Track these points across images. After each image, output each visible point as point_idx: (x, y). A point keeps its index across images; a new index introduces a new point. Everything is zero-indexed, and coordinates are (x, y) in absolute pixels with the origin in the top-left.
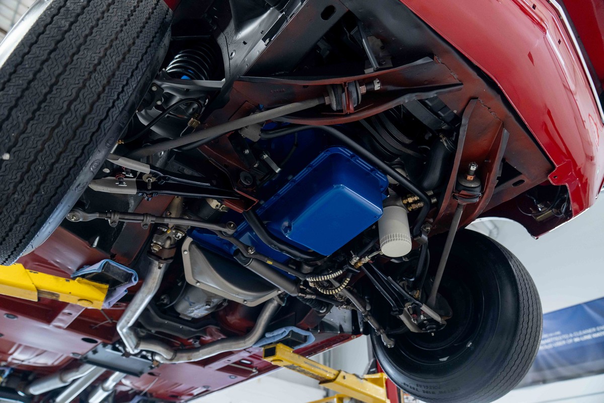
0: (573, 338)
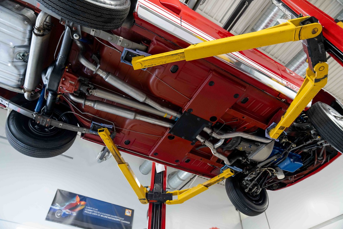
0: (101, 214)
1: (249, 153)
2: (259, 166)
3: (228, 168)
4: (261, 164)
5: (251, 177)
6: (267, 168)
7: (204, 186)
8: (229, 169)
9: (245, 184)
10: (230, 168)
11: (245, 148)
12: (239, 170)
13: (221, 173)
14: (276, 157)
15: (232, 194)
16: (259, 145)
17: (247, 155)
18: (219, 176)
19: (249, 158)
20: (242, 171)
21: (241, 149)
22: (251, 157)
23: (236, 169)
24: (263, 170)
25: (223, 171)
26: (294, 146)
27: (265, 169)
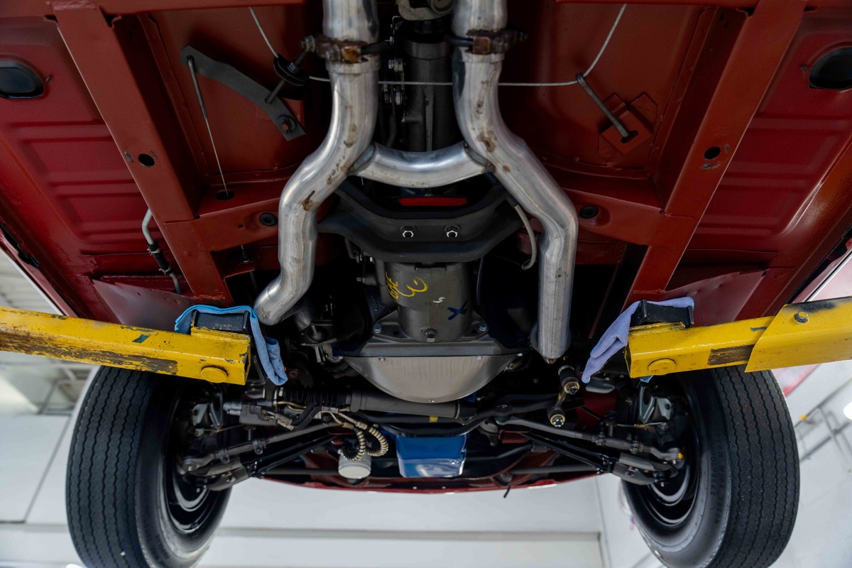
1: (398, 331)
2: (358, 402)
3: (249, 331)
4: (372, 404)
5: (259, 418)
6: (364, 427)
8: (243, 343)
9: (198, 419)
10: (253, 342)
11: (431, 304)
12: (276, 374)
13: (176, 329)
14: (455, 416)
15: (108, 448)
16: (474, 332)
17: (377, 331)
18: (147, 337)
19: (366, 351)
20: (283, 382)
21: (410, 292)
22: (384, 351)
23: (271, 360)
24: (346, 425)
25: (194, 329)
26: (557, 420)
27: (359, 424)
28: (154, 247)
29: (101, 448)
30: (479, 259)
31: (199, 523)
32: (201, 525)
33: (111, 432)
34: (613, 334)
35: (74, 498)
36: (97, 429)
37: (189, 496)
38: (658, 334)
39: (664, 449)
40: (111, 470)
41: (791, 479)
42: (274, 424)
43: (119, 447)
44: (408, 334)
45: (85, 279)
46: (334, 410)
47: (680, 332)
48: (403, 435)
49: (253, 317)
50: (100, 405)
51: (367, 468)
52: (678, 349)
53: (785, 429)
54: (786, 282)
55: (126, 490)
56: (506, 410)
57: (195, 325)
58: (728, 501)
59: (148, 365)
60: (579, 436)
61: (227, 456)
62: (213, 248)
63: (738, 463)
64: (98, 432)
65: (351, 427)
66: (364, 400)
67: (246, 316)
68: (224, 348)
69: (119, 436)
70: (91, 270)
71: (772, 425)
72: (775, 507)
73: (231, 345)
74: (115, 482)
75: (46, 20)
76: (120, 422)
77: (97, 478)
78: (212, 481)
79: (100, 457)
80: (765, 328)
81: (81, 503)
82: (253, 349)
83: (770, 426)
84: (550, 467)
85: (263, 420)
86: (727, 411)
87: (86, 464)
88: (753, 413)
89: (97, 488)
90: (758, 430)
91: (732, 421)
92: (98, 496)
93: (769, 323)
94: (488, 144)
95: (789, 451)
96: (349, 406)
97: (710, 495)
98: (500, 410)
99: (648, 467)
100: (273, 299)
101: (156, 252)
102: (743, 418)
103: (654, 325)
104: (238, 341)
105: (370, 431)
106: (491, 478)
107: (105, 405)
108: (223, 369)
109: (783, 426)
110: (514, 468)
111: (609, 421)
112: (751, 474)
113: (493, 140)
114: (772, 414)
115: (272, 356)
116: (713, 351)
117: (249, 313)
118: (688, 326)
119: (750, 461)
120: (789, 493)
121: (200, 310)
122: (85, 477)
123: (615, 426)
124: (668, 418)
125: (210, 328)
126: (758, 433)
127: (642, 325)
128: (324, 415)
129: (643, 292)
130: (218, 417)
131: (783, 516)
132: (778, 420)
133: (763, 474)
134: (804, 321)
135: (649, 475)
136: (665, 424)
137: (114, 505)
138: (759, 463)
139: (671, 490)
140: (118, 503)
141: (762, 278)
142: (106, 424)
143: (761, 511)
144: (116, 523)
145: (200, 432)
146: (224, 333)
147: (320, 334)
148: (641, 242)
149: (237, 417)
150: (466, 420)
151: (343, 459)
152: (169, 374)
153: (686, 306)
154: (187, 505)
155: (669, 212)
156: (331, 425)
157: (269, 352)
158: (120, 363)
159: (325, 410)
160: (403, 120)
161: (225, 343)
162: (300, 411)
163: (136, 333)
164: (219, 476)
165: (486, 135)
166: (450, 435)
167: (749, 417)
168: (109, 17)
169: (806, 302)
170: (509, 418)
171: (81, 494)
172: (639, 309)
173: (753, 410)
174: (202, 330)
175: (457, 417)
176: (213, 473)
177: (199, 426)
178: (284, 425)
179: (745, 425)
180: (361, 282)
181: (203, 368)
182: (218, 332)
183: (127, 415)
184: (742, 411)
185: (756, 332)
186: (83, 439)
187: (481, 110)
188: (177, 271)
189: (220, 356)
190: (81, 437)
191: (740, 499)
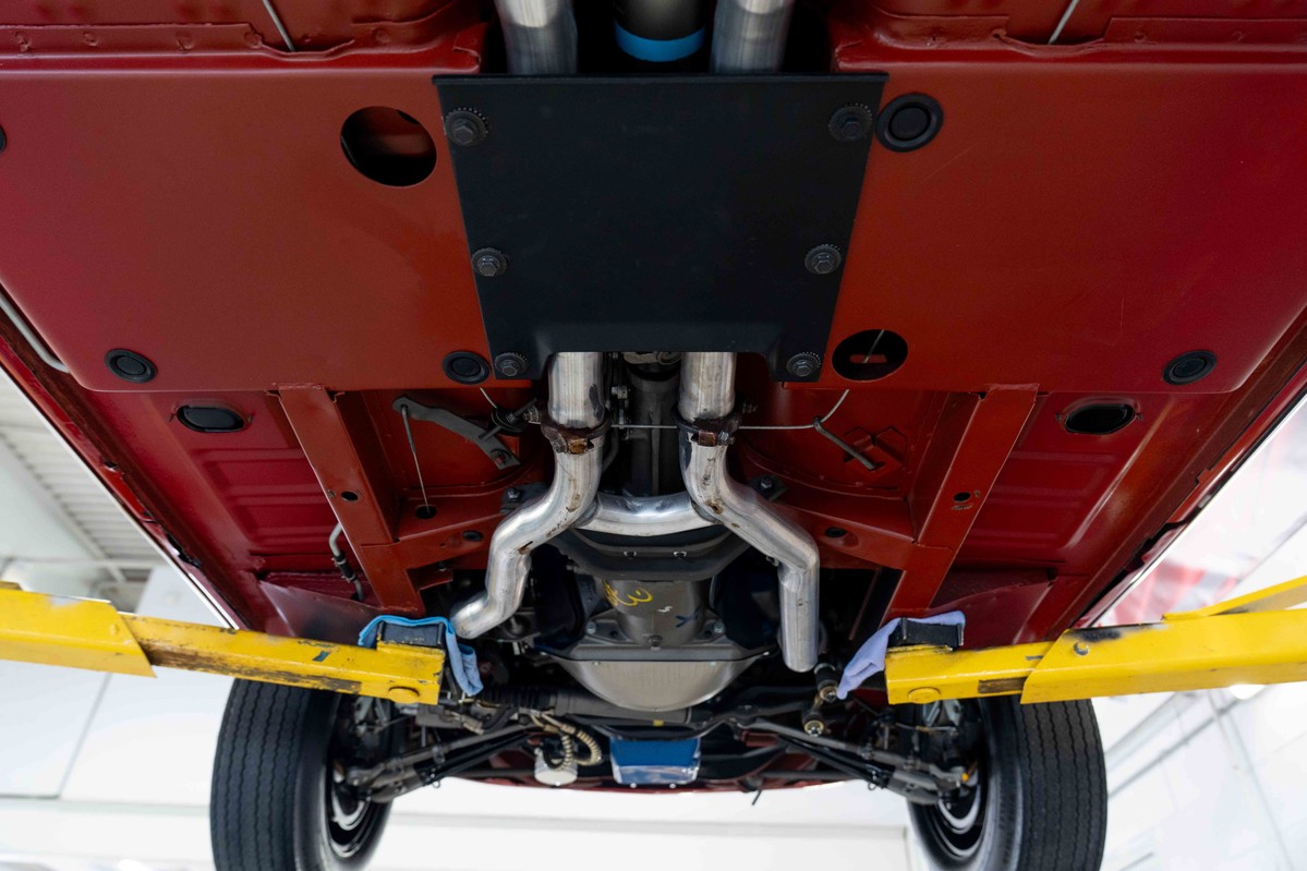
1: (616, 630)
2: (565, 704)
3: (444, 646)
4: (578, 706)
5: (440, 718)
6: (571, 730)
7: (140, 644)
9: (360, 716)
10: (447, 655)
11: (656, 612)
12: (470, 683)
13: (360, 643)
14: (686, 720)
15: (262, 762)
16: (708, 634)
17: (591, 631)
18: (327, 654)
19: (576, 652)
20: (478, 691)
21: (633, 602)
22: (600, 654)
23: (465, 669)
24: (548, 728)
25: (380, 644)
26: (813, 728)
27: (565, 728)
28: (339, 559)
29: (253, 761)
30: (711, 579)
31: (359, 841)
32: (361, 843)
33: (265, 742)
34: (867, 657)
35: (221, 820)
36: (247, 737)
37: (348, 811)
38: (920, 657)
39: (946, 768)
40: (265, 788)
41: (1095, 813)
42: (459, 726)
43: (274, 759)
44: (628, 636)
45: (248, 578)
46: (534, 713)
47: (945, 656)
48: (620, 738)
49: (450, 631)
50: (249, 706)
51: (572, 772)
52: (942, 678)
53: (1092, 752)
54: (1082, 589)
55: (284, 812)
56: (750, 711)
57: (382, 639)
58: (1018, 838)
59: (327, 684)
60: (841, 746)
61: (401, 766)
62: (409, 566)
63: (1032, 792)
64: (248, 741)
65: (554, 730)
66: (572, 701)
67: (441, 628)
68: (416, 666)
69: (274, 746)
70: (258, 568)
71: (1076, 746)
72: (1075, 848)
73: (422, 662)
74: (270, 803)
75: (269, 394)
76: (275, 729)
77: (249, 798)
78: (377, 791)
79: (252, 772)
80: (1041, 657)
81: (230, 827)
82: (447, 663)
83: (1073, 747)
84: (811, 772)
85: (445, 721)
86: (1021, 727)
87: (234, 782)
88: (1053, 730)
89: (249, 811)
90: (1058, 752)
91: (1026, 739)
92: (250, 820)
93: (1047, 650)
94: (715, 508)
95: (1094, 778)
96: (553, 708)
97: (998, 830)
98: (743, 712)
99: (931, 786)
100: (475, 617)
101: (343, 562)
102: (1040, 737)
103: (916, 647)
104: (432, 656)
105: (579, 735)
106: (735, 781)
107: (256, 706)
108: (414, 690)
109: (1089, 746)
110: (766, 770)
111: (885, 721)
112: (1046, 806)
113: (720, 505)
114: (1077, 732)
115: (467, 665)
116: (981, 681)
117: (444, 627)
118: (956, 649)
119: (1046, 790)
120: (1093, 830)
121: (387, 621)
122: (234, 797)
123: (893, 727)
124: (957, 723)
125: (398, 643)
126: (1057, 756)
127: (902, 645)
128: (520, 716)
129: (903, 610)
130: (385, 710)
131: (1086, 857)
132: (1084, 738)
133: (1060, 806)
134: (1083, 653)
135: (933, 793)
136: (954, 729)
137: (270, 830)
138: (1057, 793)
139: (960, 813)
140: (274, 829)
141: (1048, 589)
142: (258, 731)
143: (1057, 850)
144: (271, 852)
145: (362, 729)
146: (416, 648)
147: (520, 627)
148: (894, 566)
149: (414, 717)
150: (699, 725)
151: (540, 763)
152: (350, 692)
153: (954, 623)
154: (346, 821)
155: (922, 543)
156: (530, 726)
157: (463, 661)
158: (295, 681)
159: (523, 710)
160: (627, 438)
161: (417, 659)
162: (492, 711)
163: (314, 648)
164: (384, 787)
165: (713, 502)
166: (679, 738)
167: (1047, 735)
168: (331, 394)
169: (1090, 629)
170: (753, 720)
171: (230, 817)
172: (899, 628)
173: (1053, 726)
174: (390, 645)
175: (688, 722)
176: (378, 784)
177: (361, 723)
178: (471, 729)
179: (1042, 745)
180: (572, 571)
181: (391, 689)
182: (408, 647)
183: (283, 720)
184: (1039, 727)
185: (1032, 661)
186: (230, 749)
187: (707, 482)
188: (362, 579)
189: (412, 675)
190: (227, 746)
191: (1032, 836)
